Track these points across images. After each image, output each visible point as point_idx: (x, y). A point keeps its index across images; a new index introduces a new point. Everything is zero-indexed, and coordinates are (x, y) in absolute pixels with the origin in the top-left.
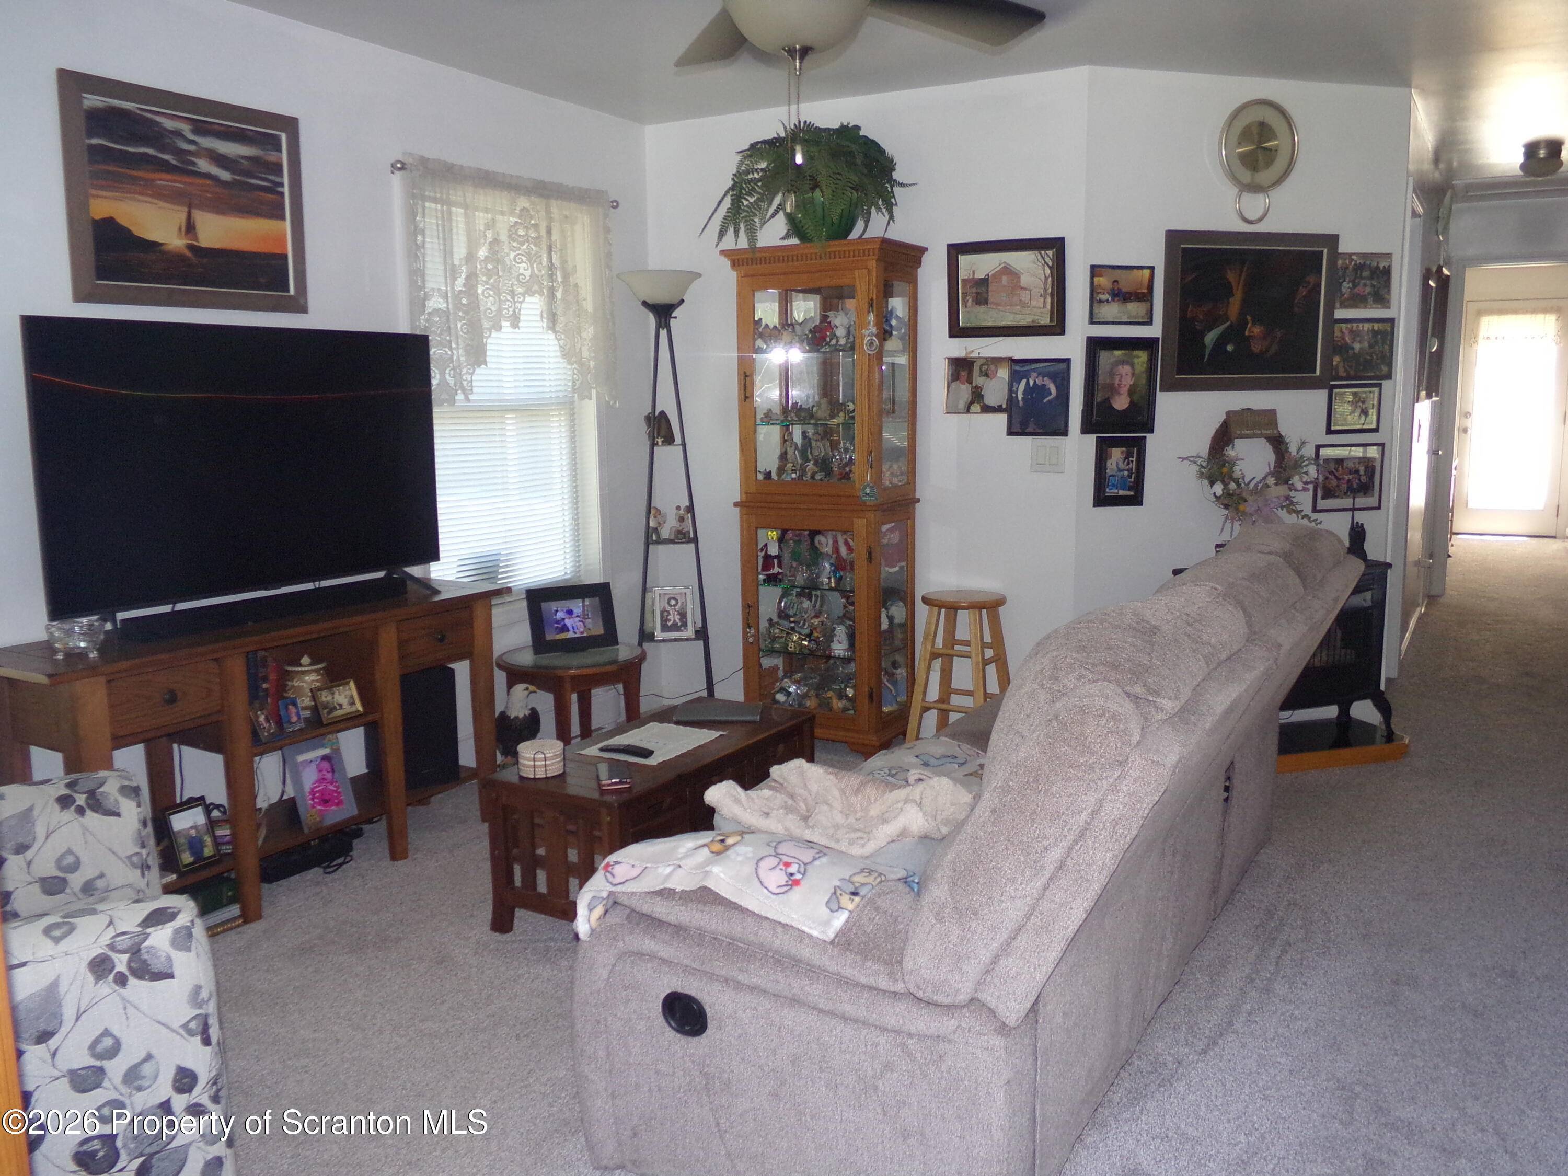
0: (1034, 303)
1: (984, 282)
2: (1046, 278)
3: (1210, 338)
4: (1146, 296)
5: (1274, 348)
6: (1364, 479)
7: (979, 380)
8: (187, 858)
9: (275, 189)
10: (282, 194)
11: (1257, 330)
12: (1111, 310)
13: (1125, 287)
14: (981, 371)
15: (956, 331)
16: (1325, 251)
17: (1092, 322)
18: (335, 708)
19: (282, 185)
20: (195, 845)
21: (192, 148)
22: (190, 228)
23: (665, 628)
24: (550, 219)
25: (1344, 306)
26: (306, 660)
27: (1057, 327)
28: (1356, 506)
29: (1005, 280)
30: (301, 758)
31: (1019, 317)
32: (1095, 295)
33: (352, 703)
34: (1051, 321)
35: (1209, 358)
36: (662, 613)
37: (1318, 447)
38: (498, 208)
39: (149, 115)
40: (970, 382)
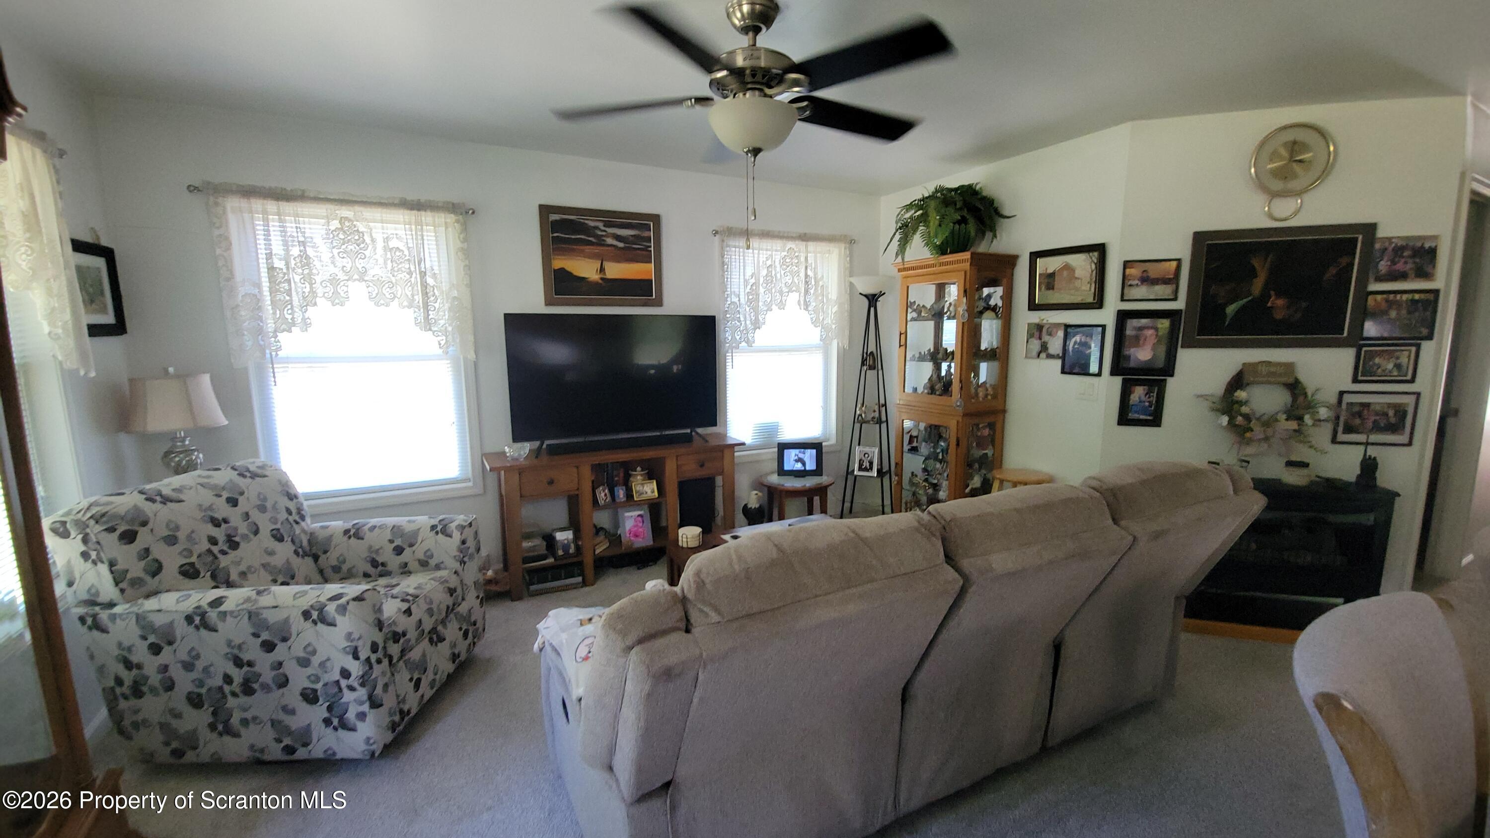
0: (1084, 288)
1: (1052, 275)
2: (1092, 271)
3: (1231, 309)
4: (1174, 280)
5: (1299, 315)
6: (1393, 420)
7: (1046, 338)
8: (560, 553)
9: (647, 249)
10: (651, 251)
11: (1280, 302)
12: (1142, 291)
13: (1153, 274)
14: (1047, 332)
15: (1033, 306)
16: (1360, 237)
17: (1122, 300)
18: (643, 493)
19: (651, 247)
20: (566, 547)
21: (604, 233)
22: (602, 270)
23: (860, 469)
24: (807, 252)
25: (1379, 279)
26: (639, 469)
27: (1098, 303)
28: (1370, 441)
29: (1065, 273)
30: (627, 514)
31: (1072, 297)
32: (1126, 281)
33: (653, 492)
34: (1094, 299)
35: (1228, 325)
36: (860, 461)
37: (1342, 393)
38: (774, 248)
39: (582, 221)
40: (1040, 338)
